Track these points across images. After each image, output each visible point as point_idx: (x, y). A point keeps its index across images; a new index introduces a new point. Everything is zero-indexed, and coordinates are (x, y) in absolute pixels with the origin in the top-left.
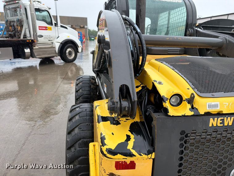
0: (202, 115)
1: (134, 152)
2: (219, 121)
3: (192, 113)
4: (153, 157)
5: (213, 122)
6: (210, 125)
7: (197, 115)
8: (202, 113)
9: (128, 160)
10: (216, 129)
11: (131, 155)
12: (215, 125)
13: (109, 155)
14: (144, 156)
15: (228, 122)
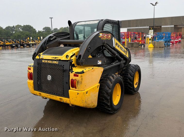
0: (41, 59)
3: (39, 58)
4: (33, 68)
5: (43, 61)
11: (31, 67)
15: (46, 61)
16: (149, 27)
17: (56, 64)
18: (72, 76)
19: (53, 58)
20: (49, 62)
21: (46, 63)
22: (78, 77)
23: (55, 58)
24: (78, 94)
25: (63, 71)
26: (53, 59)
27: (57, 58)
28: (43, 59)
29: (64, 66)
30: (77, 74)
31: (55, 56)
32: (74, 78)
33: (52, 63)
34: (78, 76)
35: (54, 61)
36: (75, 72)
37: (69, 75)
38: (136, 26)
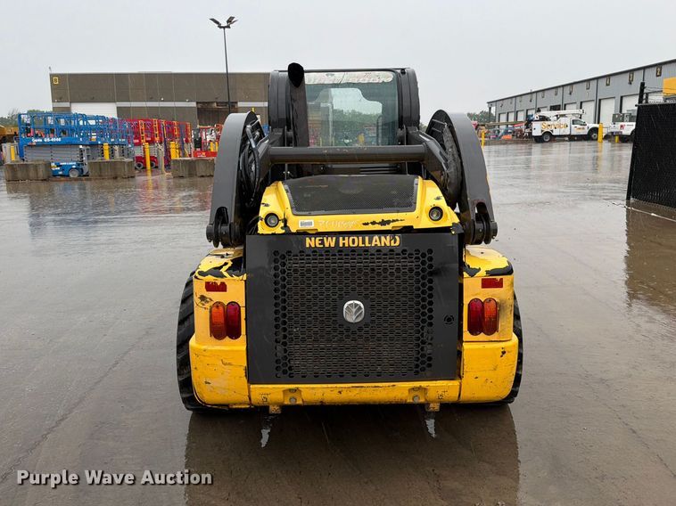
0: (294, 234)
1: (225, 274)
2: (318, 242)
3: (284, 231)
4: (245, 278)
5: (310, 242)
6: (308, 246)
7: (288, 233)
8: (294, 230)
9: (219, 281)
10: (314, 250)
11: (223, 276)
12: (313, 246)
13: (200, 277)
14: (235, 277)
15: (329, 242)
16: (197, 103)
17: (392, 250)
18: (473, 290)
19: (374, 223)
20: (346, 242)
21: (328, 250)
22: (502, 287)
23: (383, 223)
24: (504, 353)
25: (431, 274)
26: (371, 228)
27: (392, 225)
28: (305, 234)
29: (430, 251)
30: (498, 278)
31: (379, 217)
32: (484, 294)
33: (367, 245)
34: (499, 284)
35: (376, 237)
36: (487, 272)
37: (461, 286)
38: (151, 99)
